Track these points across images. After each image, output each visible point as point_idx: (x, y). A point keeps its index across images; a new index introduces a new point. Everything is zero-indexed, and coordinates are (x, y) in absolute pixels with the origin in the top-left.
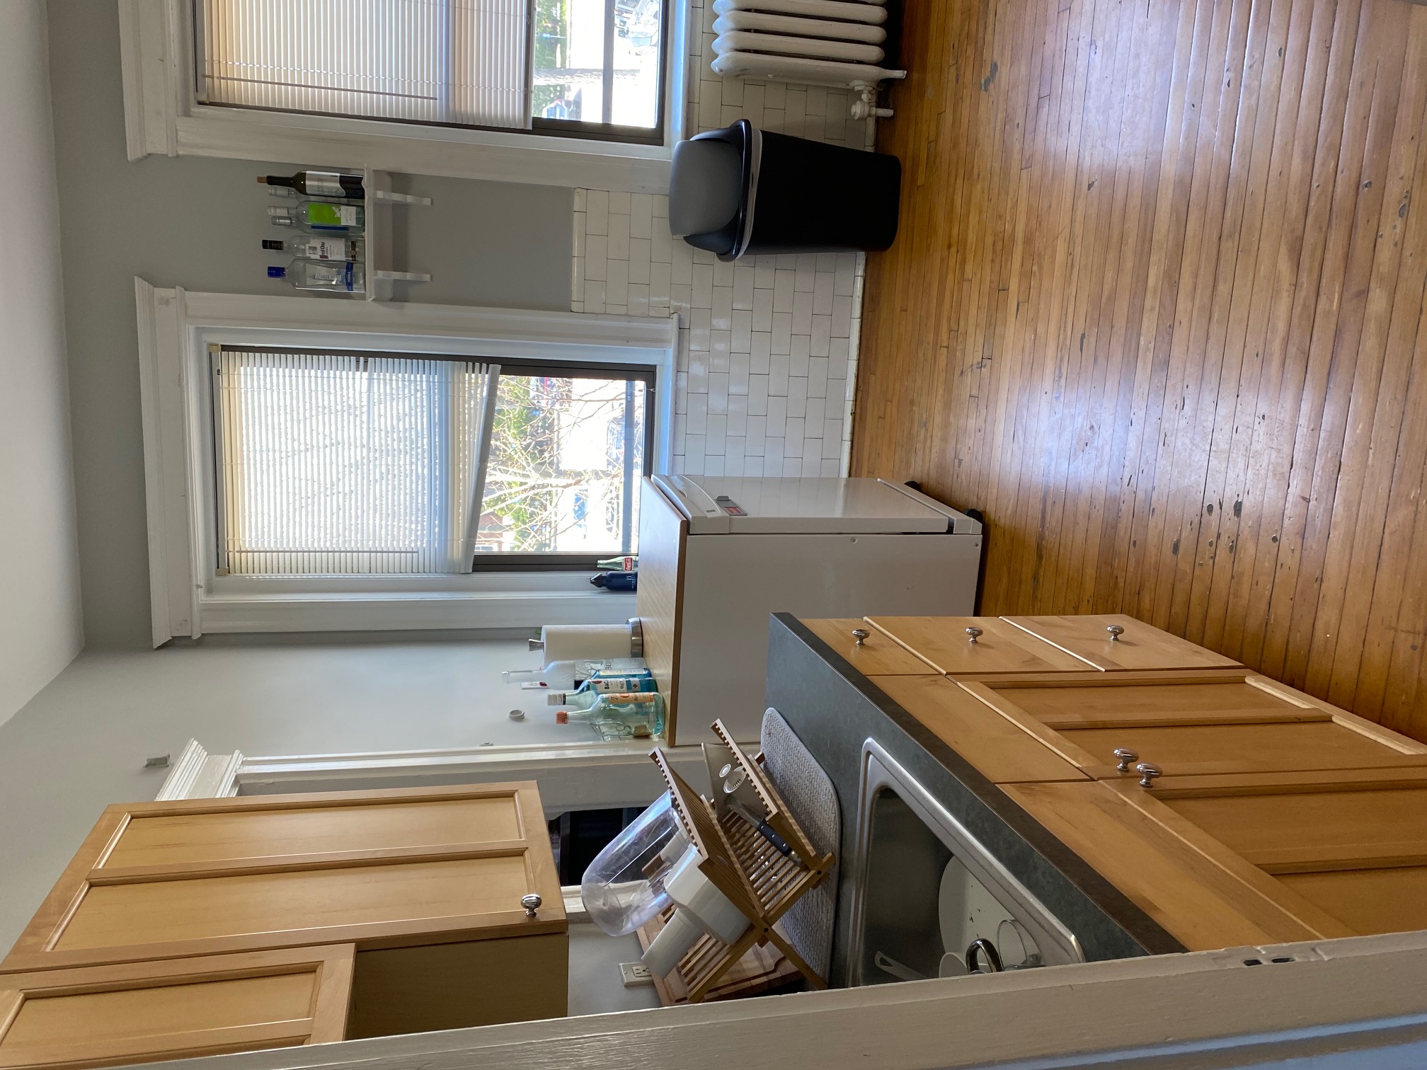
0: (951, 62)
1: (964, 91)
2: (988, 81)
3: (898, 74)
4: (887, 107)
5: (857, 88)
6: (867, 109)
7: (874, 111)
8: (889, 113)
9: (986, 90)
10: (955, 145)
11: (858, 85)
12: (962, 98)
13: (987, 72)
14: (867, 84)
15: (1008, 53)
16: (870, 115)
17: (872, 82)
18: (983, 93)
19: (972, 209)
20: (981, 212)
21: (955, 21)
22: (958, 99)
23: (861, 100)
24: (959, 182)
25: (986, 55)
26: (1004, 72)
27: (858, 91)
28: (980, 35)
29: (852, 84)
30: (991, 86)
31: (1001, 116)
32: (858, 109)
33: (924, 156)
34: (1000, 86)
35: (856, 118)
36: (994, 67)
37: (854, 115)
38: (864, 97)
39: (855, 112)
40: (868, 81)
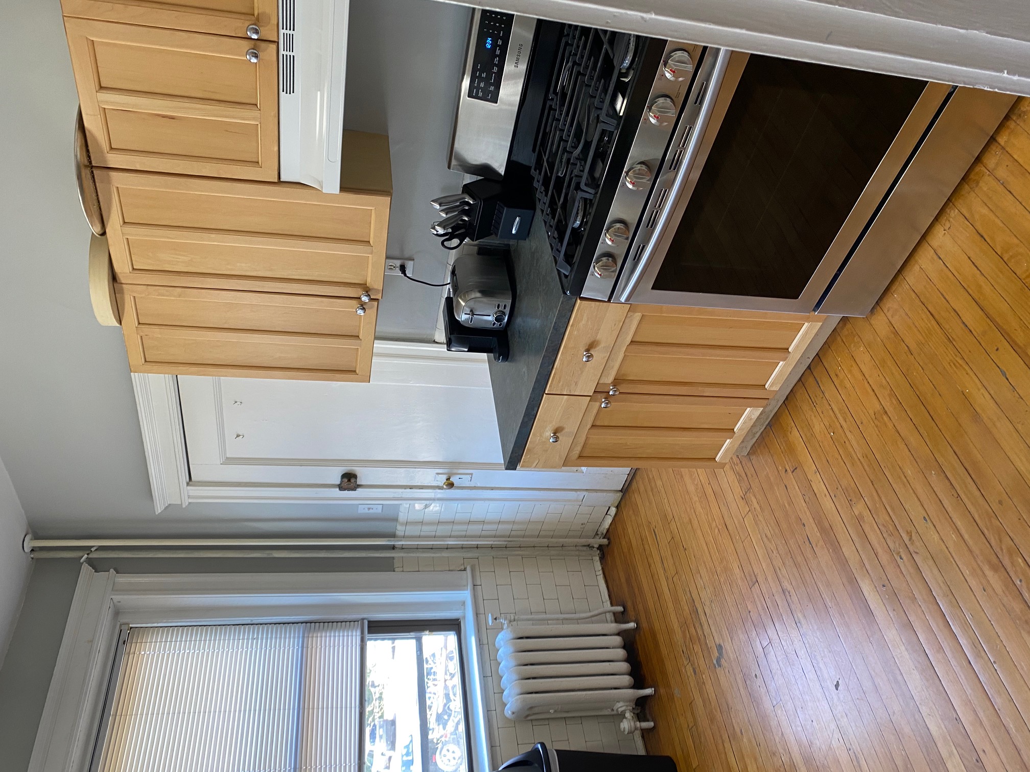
0: (686, 663)
1: (704, 676)
2: (718, 660)
3: (649, 691)
4: (648, 721)
5: (620, 710)
6: (632, 724)
7: (638, 724)
8: (651, 724)
9: (720, 666)
10: (712, 719)
11: (620, 707)
12: (704, 683)
13: (716, 654)
14: (626, 704)
15: (725, 632)
16: (636, 729)
17: (630, 701)
18: (718, 669)
19: (748, 761)
20: (756, 759)
21: (678, 636)
22: (701, 685)
23: (626, 718)
24: (727, 745)
25: (710, 643)
26: (728, 646)
27: (622, 712)
28: (700, 632)
29: (615, 708)
30: (723, 661)
31: (739, 677)
32: (626, 725)
33: (690, 742)
34: (729, 658)
35: (626, 733)
36: (720, 648)
37: (624, 731)
38: (628, 715)
39: (624, 728)
40: (627, 702)
